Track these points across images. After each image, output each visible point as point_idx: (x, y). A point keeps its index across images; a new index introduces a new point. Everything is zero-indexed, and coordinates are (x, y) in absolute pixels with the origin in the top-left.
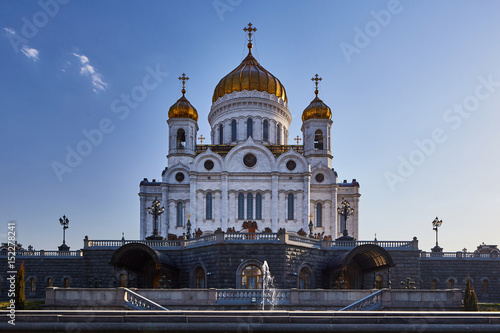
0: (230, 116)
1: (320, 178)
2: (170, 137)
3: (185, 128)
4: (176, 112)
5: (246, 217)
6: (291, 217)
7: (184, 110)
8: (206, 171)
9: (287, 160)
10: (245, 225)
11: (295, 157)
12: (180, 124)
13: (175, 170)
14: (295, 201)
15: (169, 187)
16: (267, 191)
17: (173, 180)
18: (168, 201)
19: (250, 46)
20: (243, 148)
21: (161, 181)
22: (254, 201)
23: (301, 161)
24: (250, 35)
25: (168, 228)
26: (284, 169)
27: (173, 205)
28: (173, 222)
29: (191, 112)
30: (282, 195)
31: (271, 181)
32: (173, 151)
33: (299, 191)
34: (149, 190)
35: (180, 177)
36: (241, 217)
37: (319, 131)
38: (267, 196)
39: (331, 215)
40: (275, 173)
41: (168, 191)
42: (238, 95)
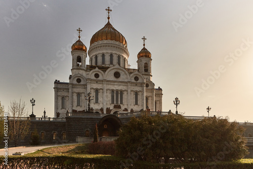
0: (101, 52)
1: (147, 86)
2: (73, 60)
3: (81, 55)
4: (76, 47)
5: (115, 103)
6: (136, 103)
7: (81, 47)
8: (95, 78)
9: (134, 76)
10: (115, 107)
11: (138, 75)
12: (78, 53)
13: (76, 77)
14: (138, 96)
15: (73, 85)
16: (125, 90)
17: (75, 82)
18: (73, 93)
19: (109, 18)
20: (114, 69)
21: (69, 82)
22: (119, 95)
23: (141, 77)
24: (109, 13)
25: (73, 106)
26: (133, 81)
27: (75, 95)
28: (75, 103)
29: (84, 48)
30: (132, 93)
31: (127, 86)
32: (75, 67)
33: (140, 91)
34: (59, 86)
35: (79, 81)
36: (113, 102)
37: (146, 63)
38: (125, 93)
39: (152, 103)
40: (129, 82)
41: (73, 87)
42: (105, 42)
